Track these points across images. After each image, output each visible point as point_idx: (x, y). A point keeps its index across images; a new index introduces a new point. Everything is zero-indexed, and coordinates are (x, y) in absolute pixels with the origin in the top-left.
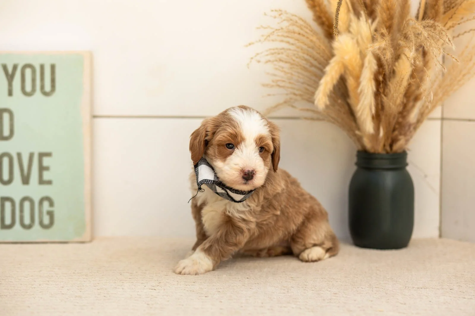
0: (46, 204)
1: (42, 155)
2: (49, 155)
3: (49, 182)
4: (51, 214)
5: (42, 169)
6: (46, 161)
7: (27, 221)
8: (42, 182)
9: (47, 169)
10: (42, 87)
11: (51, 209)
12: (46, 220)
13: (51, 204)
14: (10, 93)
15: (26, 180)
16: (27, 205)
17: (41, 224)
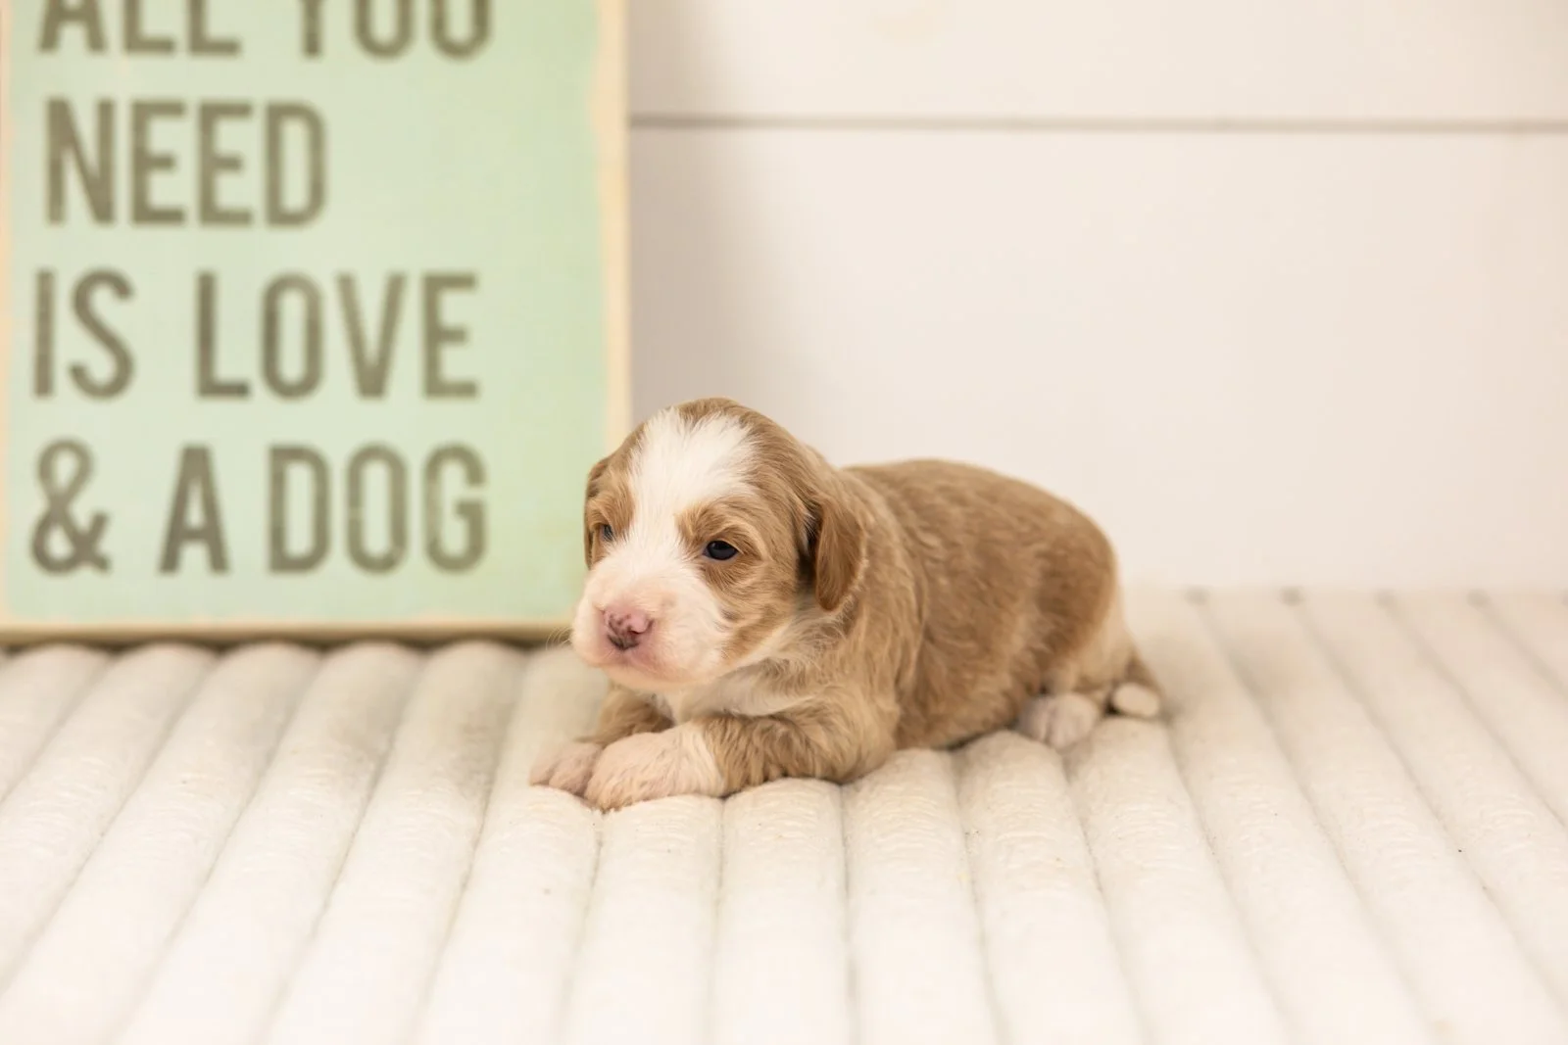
0: (453, 476)
1: (436, 285)
2: (463, 282)
3: (466, 390)
4: (473, 514)
5: (437, 335)
6: (454, 308)
7: (377, 541)
8: (435, 386)
9: (457, 336)
10: (439, 24)
11: (472, 494)
12: (454, 539)
13: (475, 473)
14: (312, 45)
15: (372, 381)
16: (376, 476)
17: (436, 554)
